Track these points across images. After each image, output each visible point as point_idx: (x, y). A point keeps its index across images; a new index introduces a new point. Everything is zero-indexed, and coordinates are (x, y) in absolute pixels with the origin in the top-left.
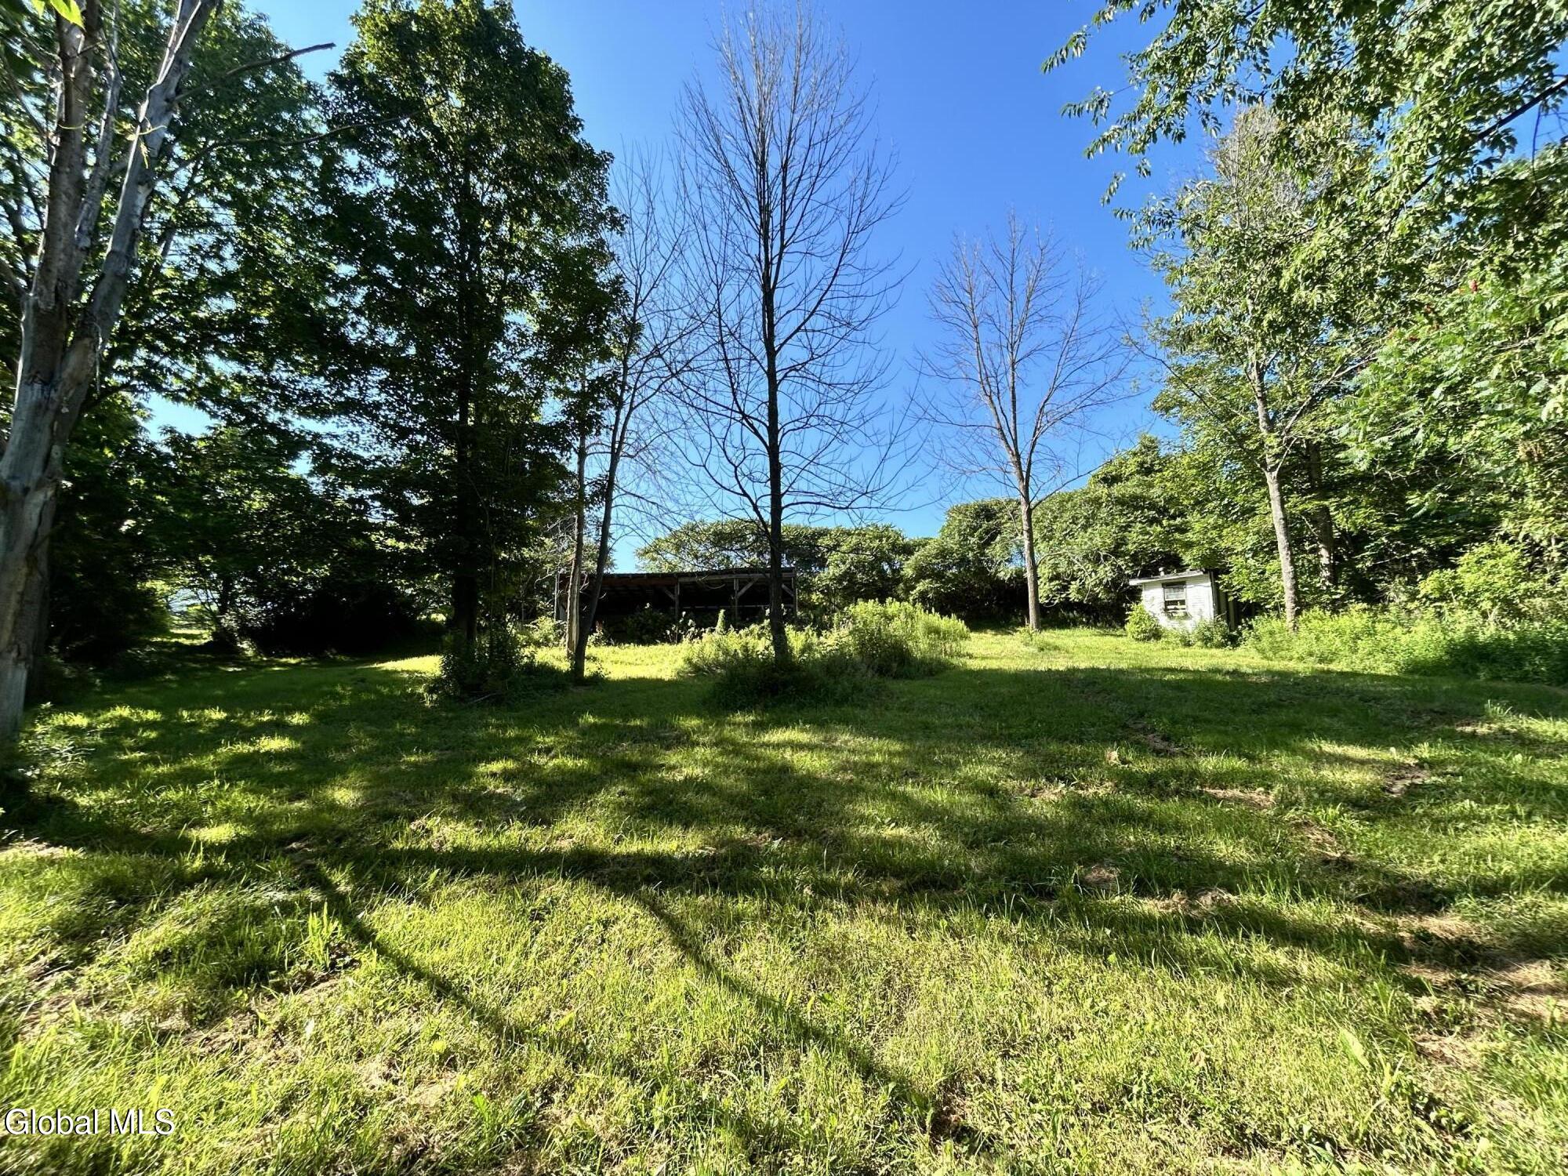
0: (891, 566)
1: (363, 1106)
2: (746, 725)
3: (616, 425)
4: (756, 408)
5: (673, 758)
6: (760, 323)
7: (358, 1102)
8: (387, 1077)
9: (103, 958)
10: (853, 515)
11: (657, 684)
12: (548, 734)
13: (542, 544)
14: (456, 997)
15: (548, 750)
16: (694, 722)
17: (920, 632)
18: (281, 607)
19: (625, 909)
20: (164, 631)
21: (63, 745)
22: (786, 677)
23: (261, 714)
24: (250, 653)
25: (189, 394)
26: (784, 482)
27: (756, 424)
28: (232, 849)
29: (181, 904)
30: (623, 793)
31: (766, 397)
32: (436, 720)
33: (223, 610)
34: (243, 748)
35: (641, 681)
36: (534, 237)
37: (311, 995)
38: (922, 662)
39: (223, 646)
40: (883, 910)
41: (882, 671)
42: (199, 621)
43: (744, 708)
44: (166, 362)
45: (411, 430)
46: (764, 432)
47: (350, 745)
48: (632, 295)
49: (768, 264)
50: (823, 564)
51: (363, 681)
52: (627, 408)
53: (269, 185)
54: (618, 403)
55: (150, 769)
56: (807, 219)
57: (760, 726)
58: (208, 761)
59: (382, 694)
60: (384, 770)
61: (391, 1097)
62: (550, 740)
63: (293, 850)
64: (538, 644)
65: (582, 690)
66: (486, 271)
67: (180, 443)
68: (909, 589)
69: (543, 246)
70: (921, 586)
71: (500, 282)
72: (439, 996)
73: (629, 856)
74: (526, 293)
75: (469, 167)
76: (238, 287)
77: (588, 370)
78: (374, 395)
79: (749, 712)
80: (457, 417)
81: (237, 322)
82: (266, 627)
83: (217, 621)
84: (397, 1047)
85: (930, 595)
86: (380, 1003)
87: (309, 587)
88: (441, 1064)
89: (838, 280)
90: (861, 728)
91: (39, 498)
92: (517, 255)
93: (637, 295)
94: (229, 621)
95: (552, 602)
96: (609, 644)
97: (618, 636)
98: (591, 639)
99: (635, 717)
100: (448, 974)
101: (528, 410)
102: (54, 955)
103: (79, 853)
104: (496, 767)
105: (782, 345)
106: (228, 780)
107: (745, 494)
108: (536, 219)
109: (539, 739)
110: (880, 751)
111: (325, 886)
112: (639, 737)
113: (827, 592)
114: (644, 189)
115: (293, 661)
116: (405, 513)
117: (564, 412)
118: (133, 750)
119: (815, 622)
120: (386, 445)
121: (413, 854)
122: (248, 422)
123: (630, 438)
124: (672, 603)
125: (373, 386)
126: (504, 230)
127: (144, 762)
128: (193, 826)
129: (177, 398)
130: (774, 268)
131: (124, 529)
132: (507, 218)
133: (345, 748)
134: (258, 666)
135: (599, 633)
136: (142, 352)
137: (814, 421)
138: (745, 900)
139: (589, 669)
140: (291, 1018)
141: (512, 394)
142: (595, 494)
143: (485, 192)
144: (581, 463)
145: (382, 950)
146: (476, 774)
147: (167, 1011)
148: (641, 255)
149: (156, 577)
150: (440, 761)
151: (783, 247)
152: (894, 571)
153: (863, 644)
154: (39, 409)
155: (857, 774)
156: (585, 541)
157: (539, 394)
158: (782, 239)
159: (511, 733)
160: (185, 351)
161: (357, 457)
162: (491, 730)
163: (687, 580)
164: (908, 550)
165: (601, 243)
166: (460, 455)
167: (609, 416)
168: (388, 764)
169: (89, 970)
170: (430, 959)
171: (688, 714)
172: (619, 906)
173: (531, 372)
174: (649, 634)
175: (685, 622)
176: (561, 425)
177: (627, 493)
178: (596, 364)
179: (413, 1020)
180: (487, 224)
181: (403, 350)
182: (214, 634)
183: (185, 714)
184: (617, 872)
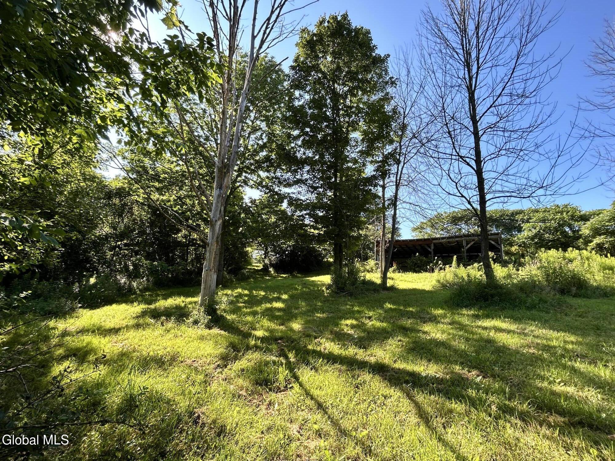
0: (571, 229)
1: (290, 440)
2: (468, 315)
3: (397, 172)
4: (467, 151)
5: (427, 328)
6: (467, 109)
7: (289, 437)
8: (299, 432)
9: (229, 367)
10: (533, 201)
11: (423, 292)
12: (370, 310)
13: (367, 228)
14: (324, 410)
15: (370, 318)
16: (440, 312)
17: (595, 268)
18: (281, 256)
19: (395, 393)
20: (250, 264)
21: (225, 299)
22: (493, 291)
23: (274, 294)
24: (272, 272)
25: (255, 185)
26: (486, 187)
27: (468, 160)
28: (263, 339)
29: (248, 355)
30: (400, 341)
31: (473, 145)
32: (328, 301)
33: (265, 257)
34: (269, 305)
35: (414, 290)
36: (360, 100)
37: (279, 395)
38: (598, 288)
39: (265, 270)
40: (547, 432)
41: (563, 292)
42: (259, 261)
43: (468, 306)
44: (249, 176)
45: (318, 187)
46: (473, 163)
47: (299, 308)
48: (402, 113)
49: (471, 78)
50: (520, 230)
51: (305, 284)
52: (402, 164)
53: (275, 110)
54: (398, 162)
55: (245, 309)
56: (493, 48)
57: (477, 317)
58: (258, 309)
59: (310, 290)
60: (309, 318)
61: (299, 440)
62: (371, 314)
63: (279, 343)
64: (368, 271)
65: (386, 292)
66: (342, 120)
67: (253, 202)
68: (587, 242)
69: (364, 103)
70: (598, 240)
71: (347, 122)
72: (318, 409)
73: (399, 369)
74: (358, 124)
75: (334, 82)
76: (266, 147)
77: (385, 150)
78: (306, 176)
79: (470, 309)
80: (333, 180)
81: (267, 159)
82: (277, 263)
83: (264, 261)
84: (303, 422)
85: (606, 246)
86: (299, 404)
87: (289, 249)
88: (316, 434)
89: (515, 74)
90: (545, 323)
91: (219, 223)
92: (353, 110)
93: (404, 113)
94: (267, 261)
95: (374, 253)
96: (399, 272)
97: (404, 268)
98: (391, 269)
99: (410, 306)
100: (322, 401)
101: (360, 172)
102: (218, 363)
103: (226, 333)
104: (349, 322)
105: (481, 117)
106: (263, 315)
107: (463, 196)
108: (360, 93)
109: (367, 312)
110: (557, 339)
111: (286, 357)
112: (411, 315)
113: (524, 245)
114: (405, 65)
115: (284, 276)
116: (317, 219)
117: (374, 171)
118: (241, 303)
119: (515, 262)
120: (310, 194)
121: (314, 351)
122: (270, 192)
123: (405, 177)
124: (430, 253)
125: (305, 173)
126: (348, 102)
127: (244, 307)
128: (253, 330)
129: (252, 187)
130: (474, 80)
131: (240, 231)
132: (349, 96)
133: (297, 308)
134: (275, 277)
135: (395, 267)
136: (244, 174)
137: (503, 152)
138: (456, 403)
139: (389, 283)
140: (273, 401)
141: (354, 166)
142: (389, 204)
143: (340, 89)
144: (383, 192)
145: (301, 385)
146: (341, 324)
147: (242, 389)
148: (405, 94)
149: (248, 246)
150: (328, 317)
151: (478, 68)
152: (574, 232)
153: (548, 275)
154: (219, 196)
155: (538, 350)
156: (387, 225)
157: (364, 165)
158: (478, 63)
159: (356, 308)
160: (253, 172)
161: (301, 200)
162: (348, 307)
163: (437, 241)
164: (585, 218)
165: (387, 94)
166: (335, 194)
167: (394, 169)
168: (310, 316)
169: (226, 370)
170: (316, 393)
171: (436, 307)
172: (392, 391)
173: (361, 156)
174: (418, 268)
175: (437, 263)
176: (374, 176)
177: (404, 202)
178: (387, 147)
179: (309, 414)
180: (342, 101)
181: (314, 157)
182: (263, 266)
183: (254, 292)
184: (393, 375)
